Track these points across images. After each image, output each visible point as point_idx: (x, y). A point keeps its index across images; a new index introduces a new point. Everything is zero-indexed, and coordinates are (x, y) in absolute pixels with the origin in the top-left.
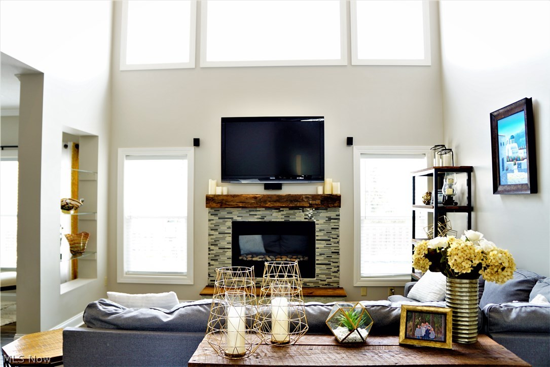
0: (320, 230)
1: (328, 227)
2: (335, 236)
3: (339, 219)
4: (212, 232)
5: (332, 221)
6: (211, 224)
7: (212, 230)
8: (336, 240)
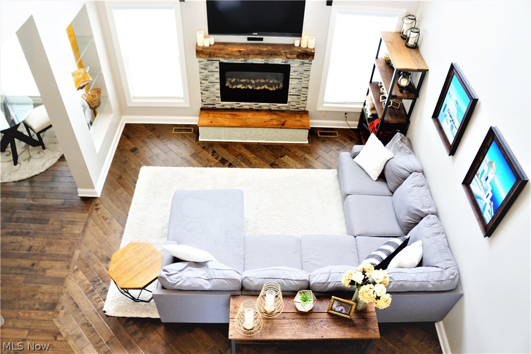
0: (294, 71)
1: (301, 69)
2: (307, 76)
3: (311, 64)
4: (203, 71)
5: (305, 65)
6: (202, 64)
7: (202, 69)
8: (307, 79)
